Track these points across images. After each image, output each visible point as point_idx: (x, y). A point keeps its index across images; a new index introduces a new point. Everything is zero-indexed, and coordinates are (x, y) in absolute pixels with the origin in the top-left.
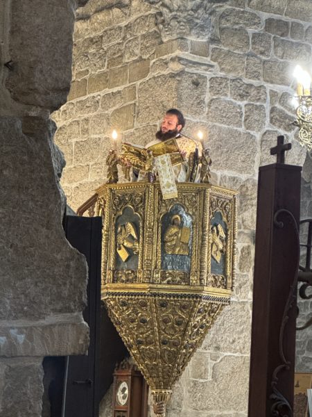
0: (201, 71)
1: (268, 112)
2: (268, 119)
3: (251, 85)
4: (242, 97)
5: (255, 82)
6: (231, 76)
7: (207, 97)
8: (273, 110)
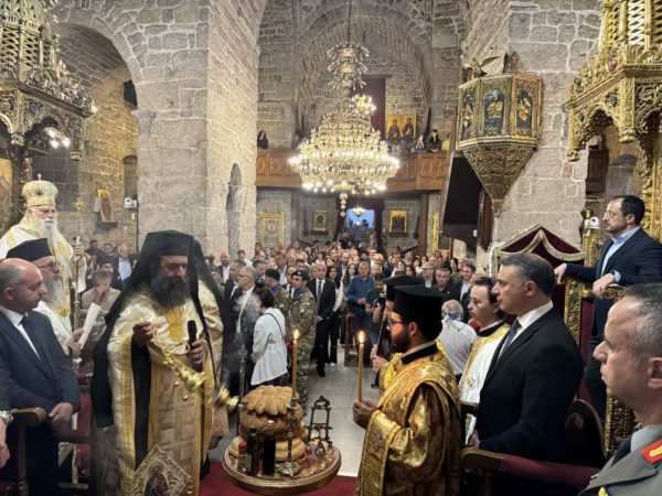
0: (526, 12)
1: (577, 29)
2: (577, 34)
3: (563, 14)
4: (556, 23)
5: (567, 12)
6: (548, 11)
7: (531, 27)
8: (580, 27)
